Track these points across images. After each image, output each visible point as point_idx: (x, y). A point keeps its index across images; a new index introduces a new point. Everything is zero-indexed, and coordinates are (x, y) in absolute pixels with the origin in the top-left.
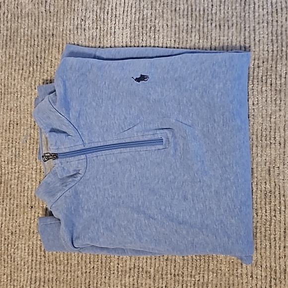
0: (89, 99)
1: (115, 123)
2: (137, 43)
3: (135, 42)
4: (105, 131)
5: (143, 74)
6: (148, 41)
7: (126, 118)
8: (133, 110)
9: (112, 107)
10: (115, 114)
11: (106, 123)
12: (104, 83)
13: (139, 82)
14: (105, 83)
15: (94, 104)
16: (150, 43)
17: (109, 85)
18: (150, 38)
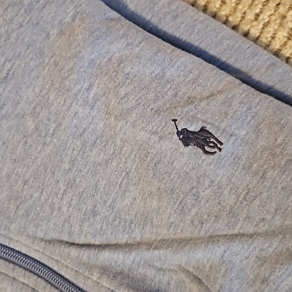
0: (23, 104)
1: (59, 209)
2: (239, 15)
3: (235, 9)
4: (20, 213)
5: (208, 128)
6: (270, 30)
7: (94, 213)
8: (127, 201)
9: (73, 162)
10: (70, 185)
11: (36, 195)
12: (86, 85)
13: (186, 145)
14: (91, 86)
15: (30, 124)
16: (273, 38)
17: (96, 100)
18: (281, 25)
